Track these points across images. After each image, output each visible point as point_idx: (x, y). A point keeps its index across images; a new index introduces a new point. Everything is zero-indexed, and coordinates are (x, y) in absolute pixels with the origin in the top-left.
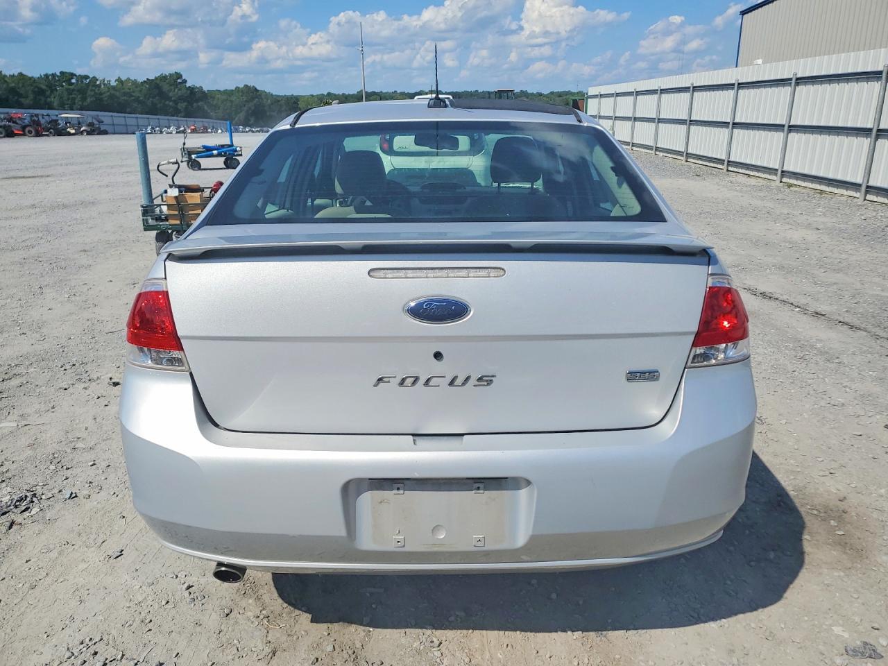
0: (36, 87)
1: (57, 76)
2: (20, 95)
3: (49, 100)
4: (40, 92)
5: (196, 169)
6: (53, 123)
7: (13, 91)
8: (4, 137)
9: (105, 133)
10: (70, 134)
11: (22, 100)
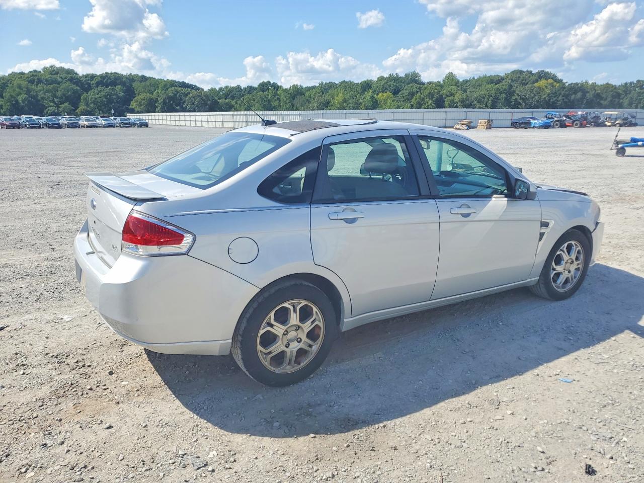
0: (616, 92)
1: (634, 83)
2: (602, 98)
3: (621, 101)
4: (618, 95)
5: (621, 155)
6: (595, 119)
7: (598, 96)
8: (558, 128)
9: (635, 125)
10: (606, 126)
11: (602, 102)
